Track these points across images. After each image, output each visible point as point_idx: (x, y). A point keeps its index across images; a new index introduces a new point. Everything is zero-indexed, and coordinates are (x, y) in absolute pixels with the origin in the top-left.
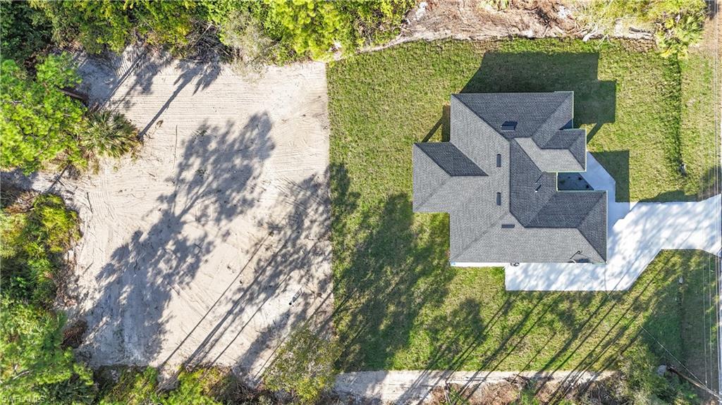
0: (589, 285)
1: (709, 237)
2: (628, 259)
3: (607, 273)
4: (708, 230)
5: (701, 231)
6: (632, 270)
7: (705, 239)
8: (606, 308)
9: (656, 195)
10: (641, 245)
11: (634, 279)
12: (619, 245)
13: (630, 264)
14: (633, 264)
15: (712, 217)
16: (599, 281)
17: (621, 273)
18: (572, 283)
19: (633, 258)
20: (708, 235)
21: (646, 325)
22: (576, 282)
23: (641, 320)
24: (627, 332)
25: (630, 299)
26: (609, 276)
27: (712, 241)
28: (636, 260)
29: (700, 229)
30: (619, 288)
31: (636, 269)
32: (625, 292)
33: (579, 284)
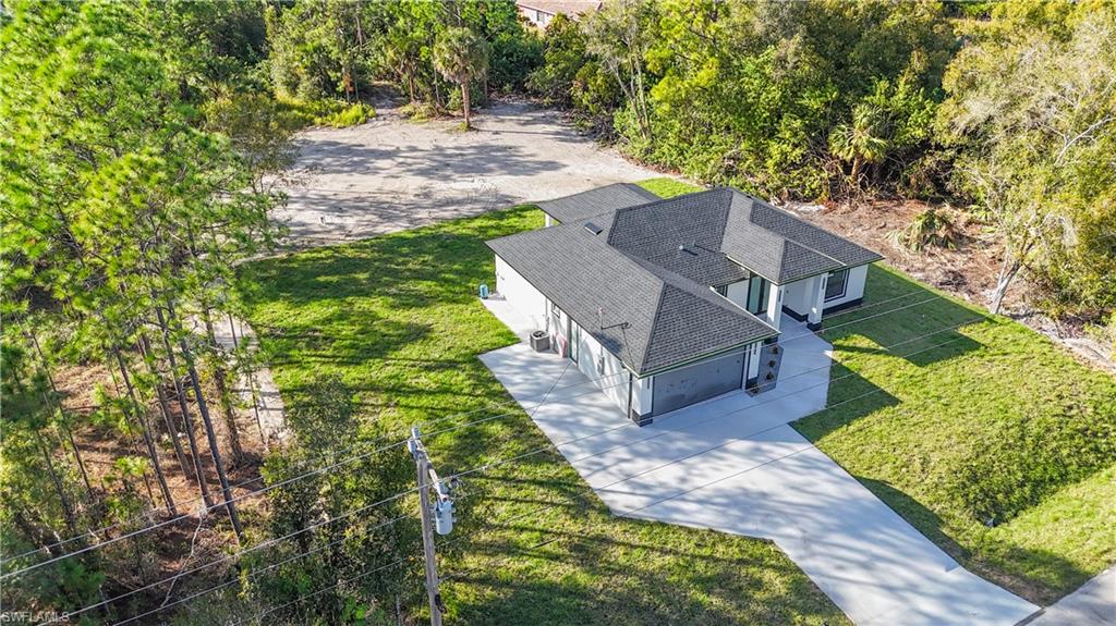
0: (573, 448)
2: (685, 487)
3: (625, 466)
6: (668, 504)
8: (539, 493)
9: (876, 477)
10: (742, 498)
11: (650, 517)
12: (704, 461)
13: (680, 495)
14: (684, 500)
16: (596, 459)
17: (646, 487)
18: (558, 423)
19: (699, 494)
21: (552, 588)
22: (567, 429)
23: (558, 573)
24: (505, 560)
25: (597, 527)
26: (621, 471)
28: (700, 502)
30: (606, 498)
31: (677, 510)
32: (605, 511)
33: (564, 434)
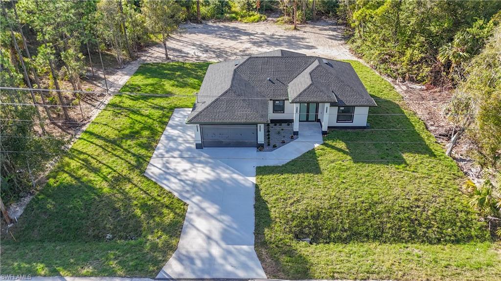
1: (194, 255)
2: (183, 173)
4: (205, 254)
5: (205, 245)
7: (191, 250)
9: (266, 198)
11: (155, 179)
14: (175, 177)
15: (225, 258)
20: (197, 253)
25: (133, 176)
26: (167, 160)
27: (187, 260)
28: (181, 180)
29: (209, 244)
30: (149, 168)
32: (143, 171)
33: (166, 142)
